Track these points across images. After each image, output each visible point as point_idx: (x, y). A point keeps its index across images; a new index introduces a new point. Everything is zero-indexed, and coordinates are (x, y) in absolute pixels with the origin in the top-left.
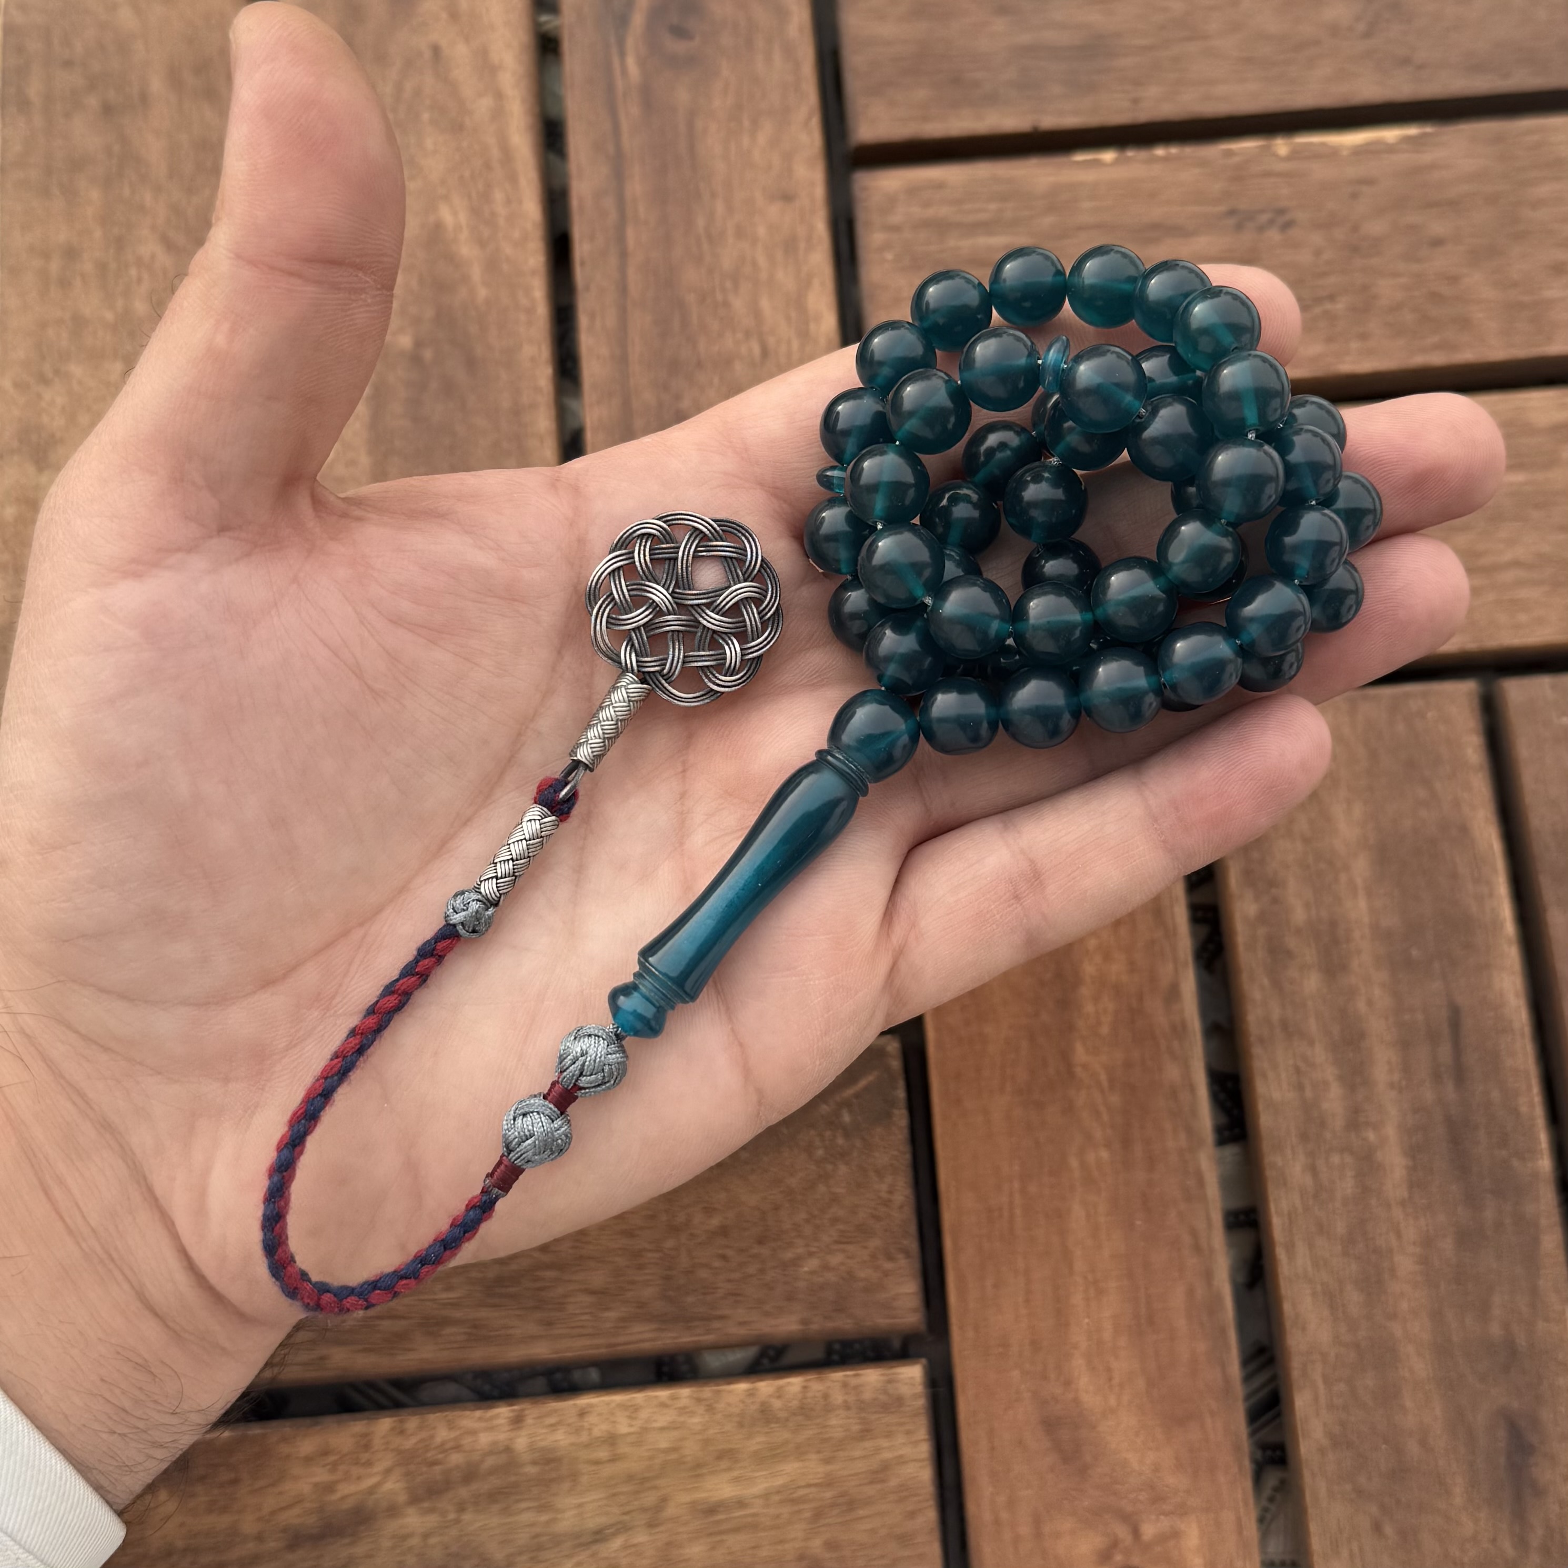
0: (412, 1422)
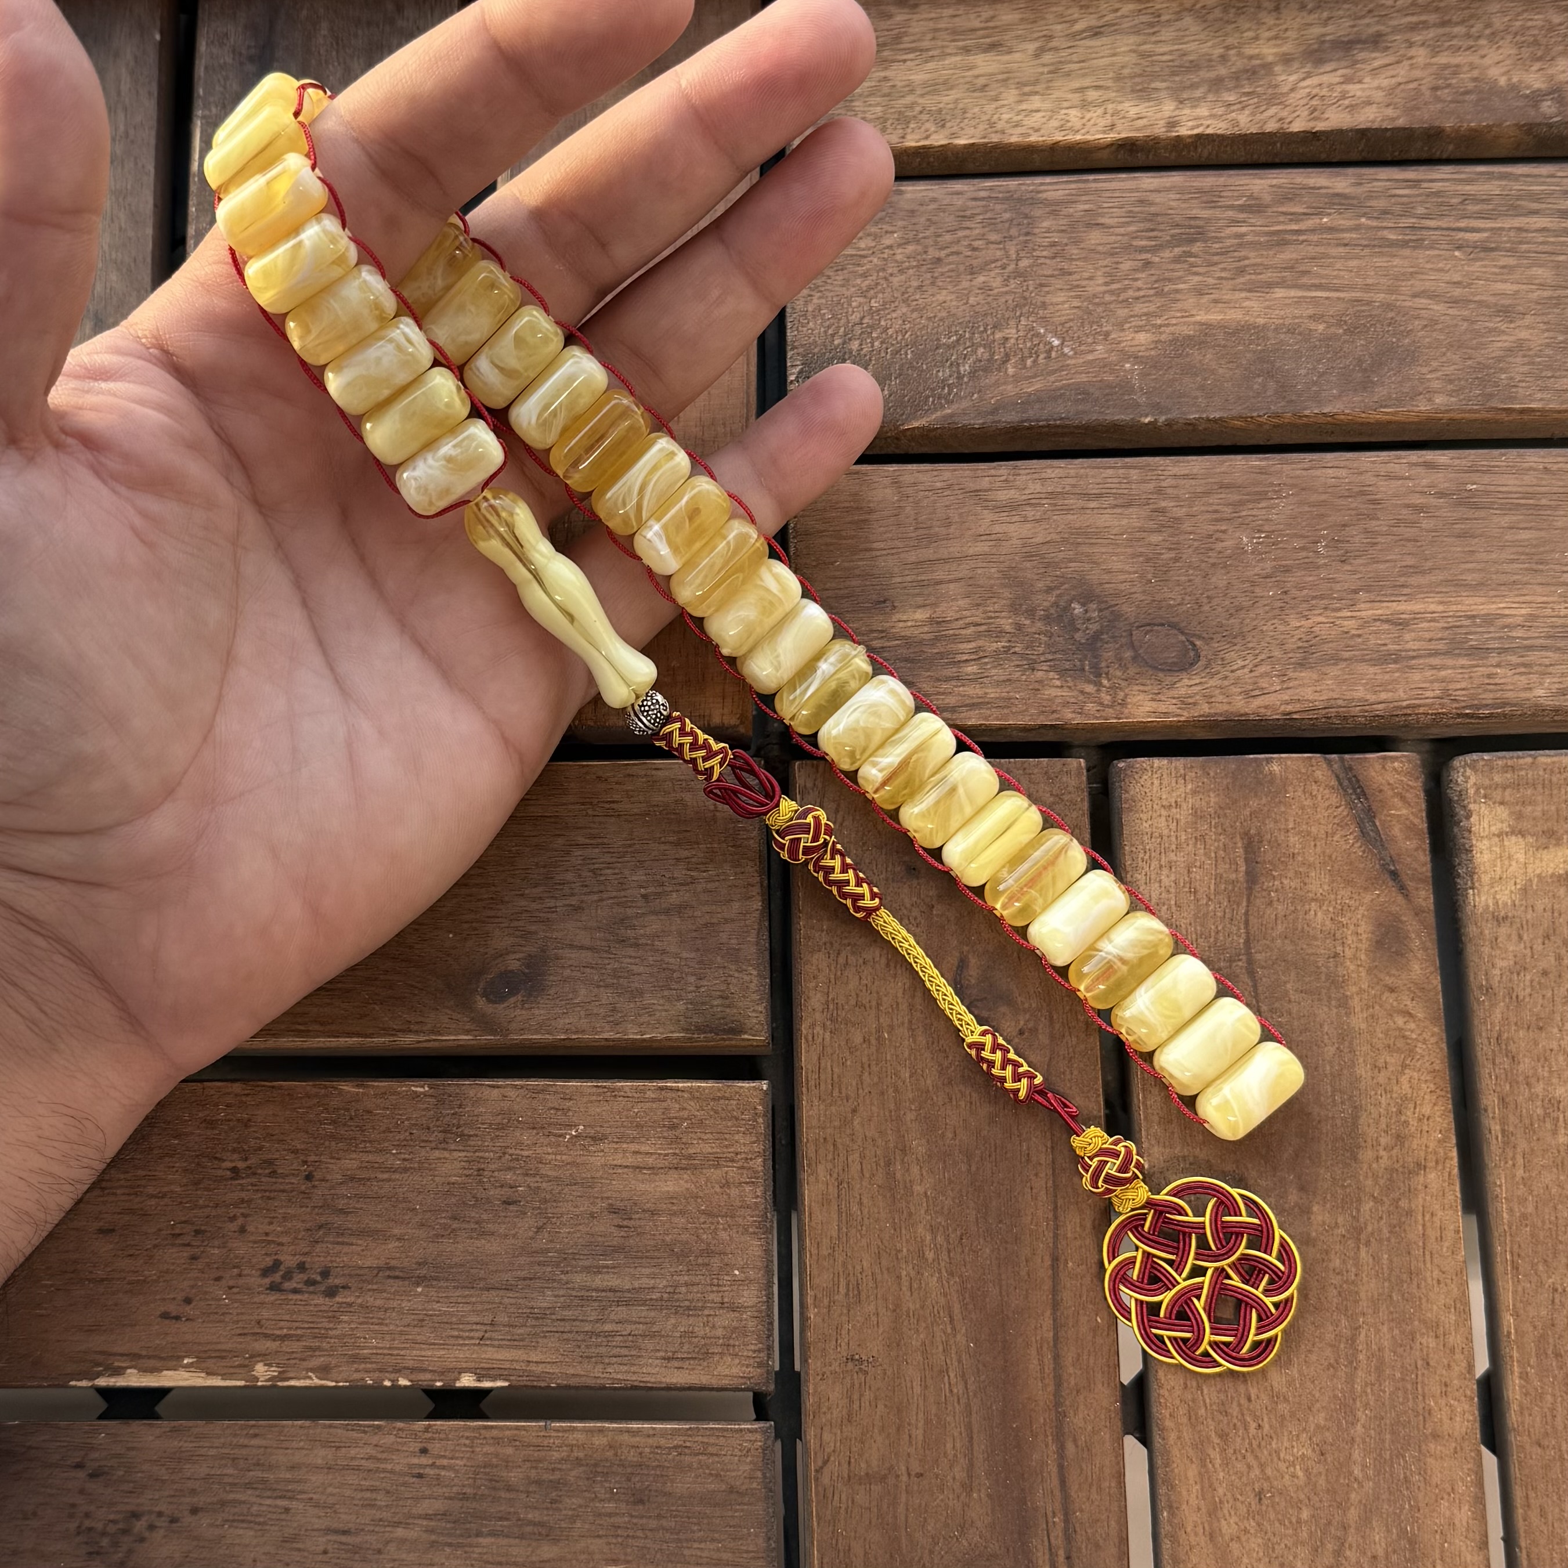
0: (1271, 127)
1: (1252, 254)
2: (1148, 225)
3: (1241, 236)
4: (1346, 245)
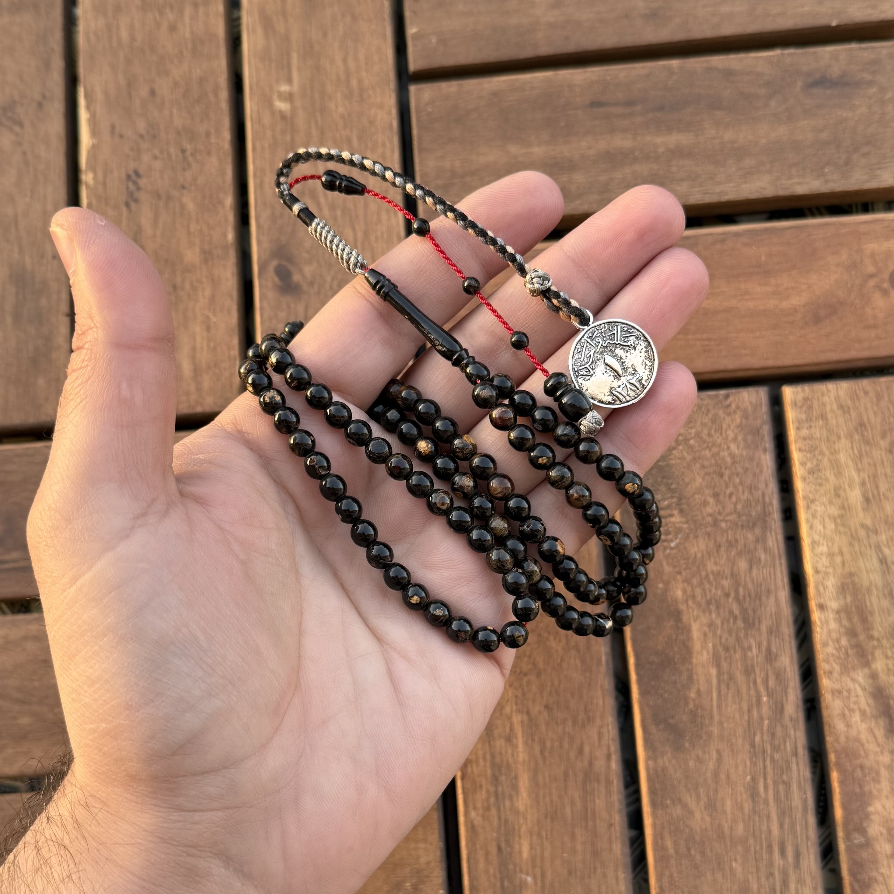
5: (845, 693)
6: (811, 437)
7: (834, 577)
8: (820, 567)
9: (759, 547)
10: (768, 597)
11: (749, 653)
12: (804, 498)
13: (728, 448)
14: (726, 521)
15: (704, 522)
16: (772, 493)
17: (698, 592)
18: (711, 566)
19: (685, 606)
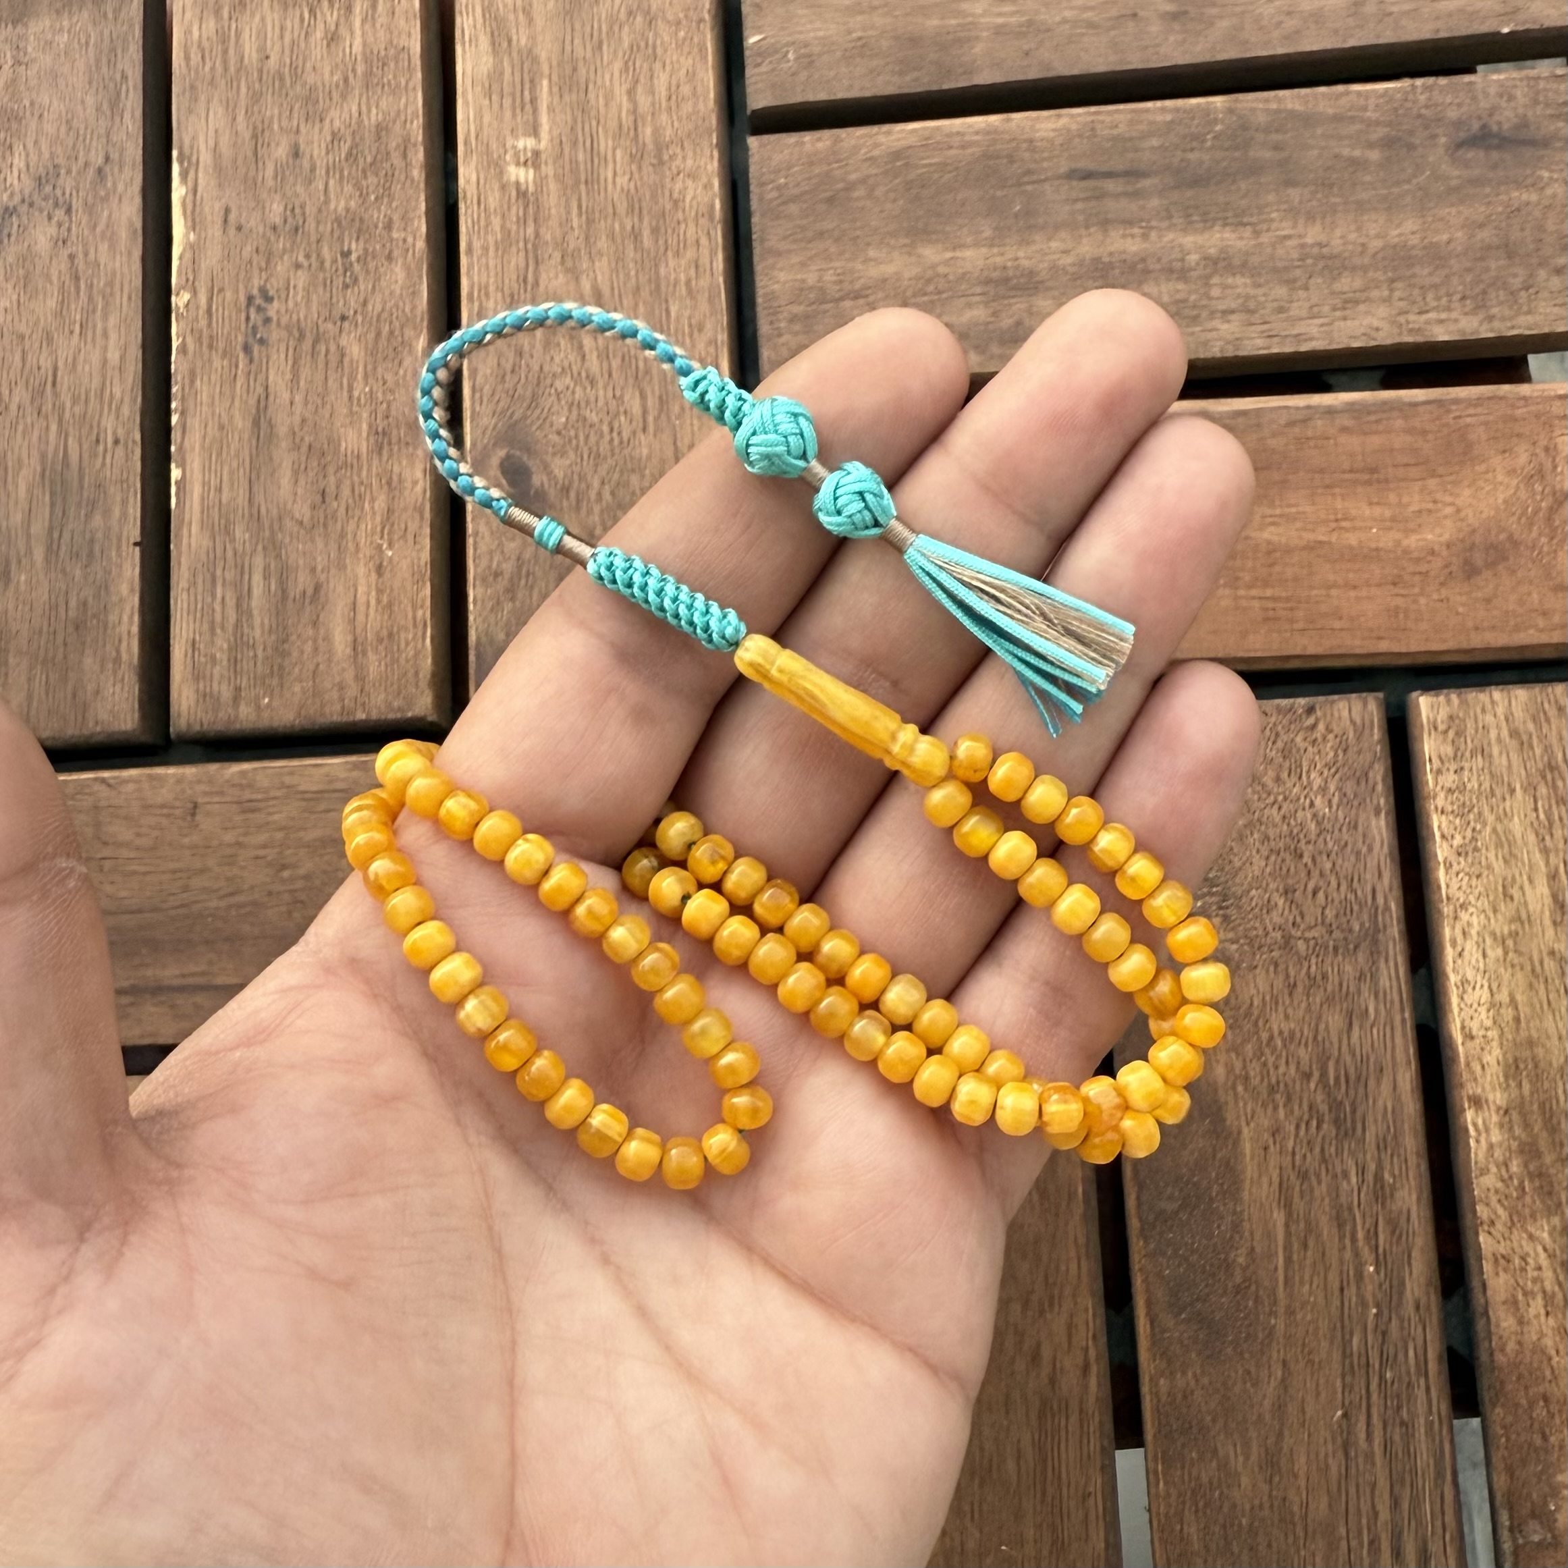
1: (1324, 1187)
2: (1353, 1077)
3: (1346, 1175)
4: (1342, 1290)
5: (1517, 1261)
6: (1462, 788)
7: (1501, 1044)
8: (1474, 1026)
9: (1365, 988)
10: (1378, 1082)
11: (1345, 1184)
12: (1448, 898)
13: (1312, 804)
14: (1307, 940)
15: (1269, 941)
16: (1391, 889)
17: (1254, 1069)
18: (1277, 1022)
19: (1231, 1092)
